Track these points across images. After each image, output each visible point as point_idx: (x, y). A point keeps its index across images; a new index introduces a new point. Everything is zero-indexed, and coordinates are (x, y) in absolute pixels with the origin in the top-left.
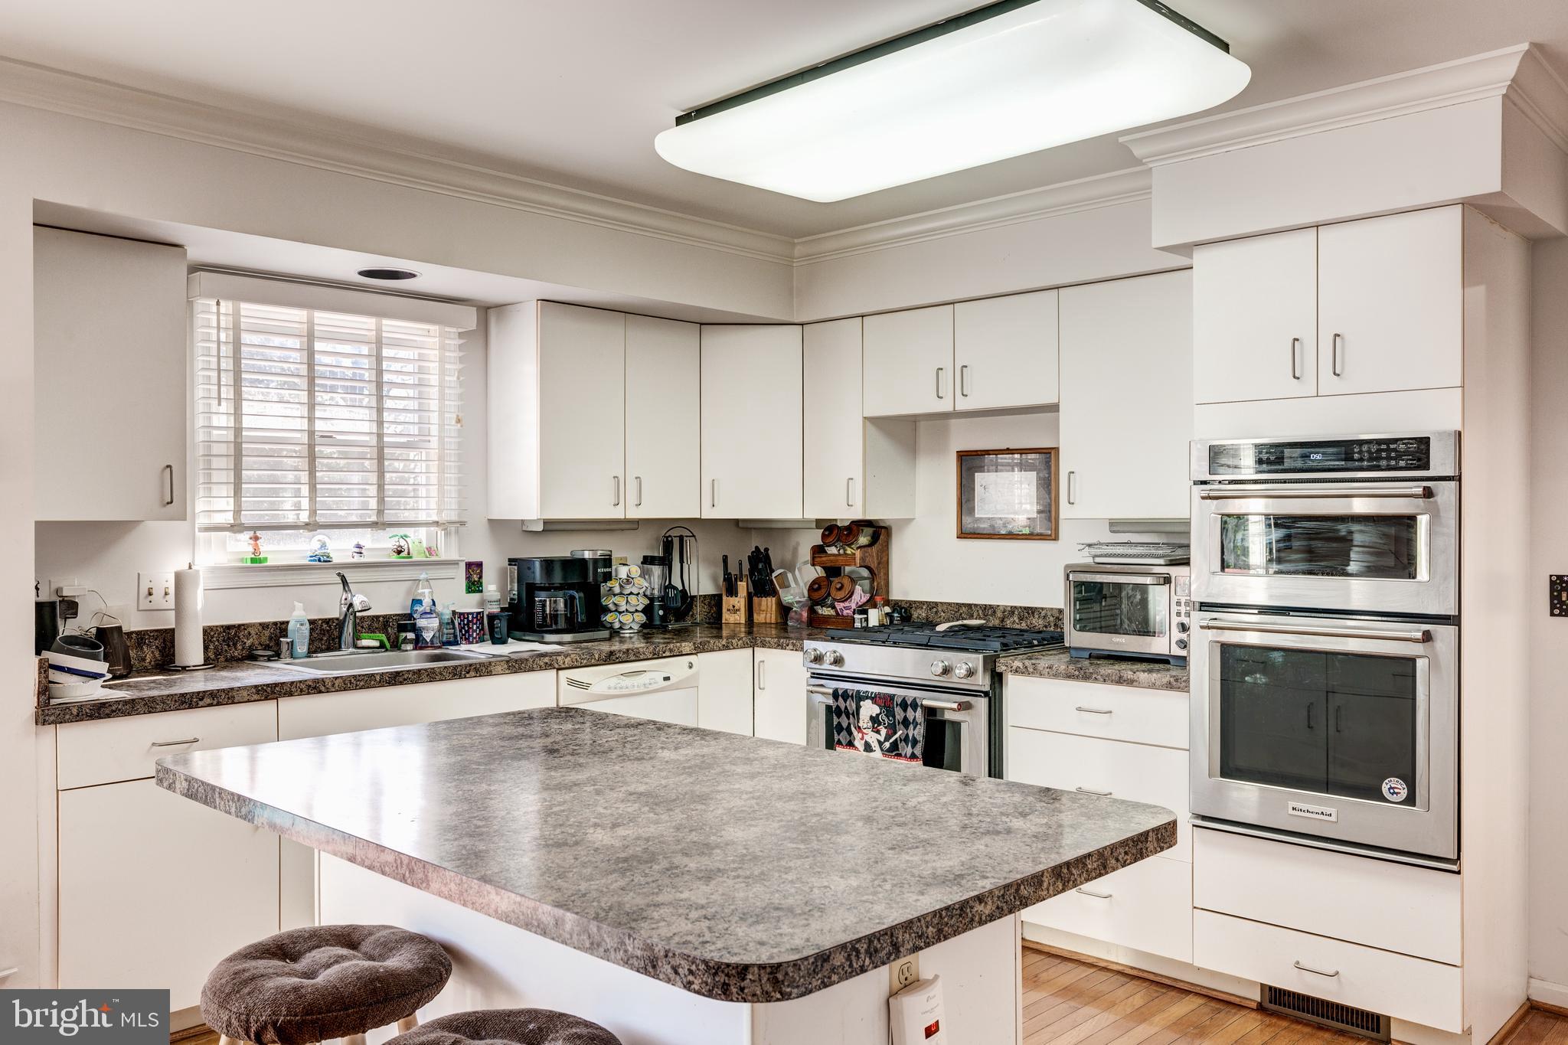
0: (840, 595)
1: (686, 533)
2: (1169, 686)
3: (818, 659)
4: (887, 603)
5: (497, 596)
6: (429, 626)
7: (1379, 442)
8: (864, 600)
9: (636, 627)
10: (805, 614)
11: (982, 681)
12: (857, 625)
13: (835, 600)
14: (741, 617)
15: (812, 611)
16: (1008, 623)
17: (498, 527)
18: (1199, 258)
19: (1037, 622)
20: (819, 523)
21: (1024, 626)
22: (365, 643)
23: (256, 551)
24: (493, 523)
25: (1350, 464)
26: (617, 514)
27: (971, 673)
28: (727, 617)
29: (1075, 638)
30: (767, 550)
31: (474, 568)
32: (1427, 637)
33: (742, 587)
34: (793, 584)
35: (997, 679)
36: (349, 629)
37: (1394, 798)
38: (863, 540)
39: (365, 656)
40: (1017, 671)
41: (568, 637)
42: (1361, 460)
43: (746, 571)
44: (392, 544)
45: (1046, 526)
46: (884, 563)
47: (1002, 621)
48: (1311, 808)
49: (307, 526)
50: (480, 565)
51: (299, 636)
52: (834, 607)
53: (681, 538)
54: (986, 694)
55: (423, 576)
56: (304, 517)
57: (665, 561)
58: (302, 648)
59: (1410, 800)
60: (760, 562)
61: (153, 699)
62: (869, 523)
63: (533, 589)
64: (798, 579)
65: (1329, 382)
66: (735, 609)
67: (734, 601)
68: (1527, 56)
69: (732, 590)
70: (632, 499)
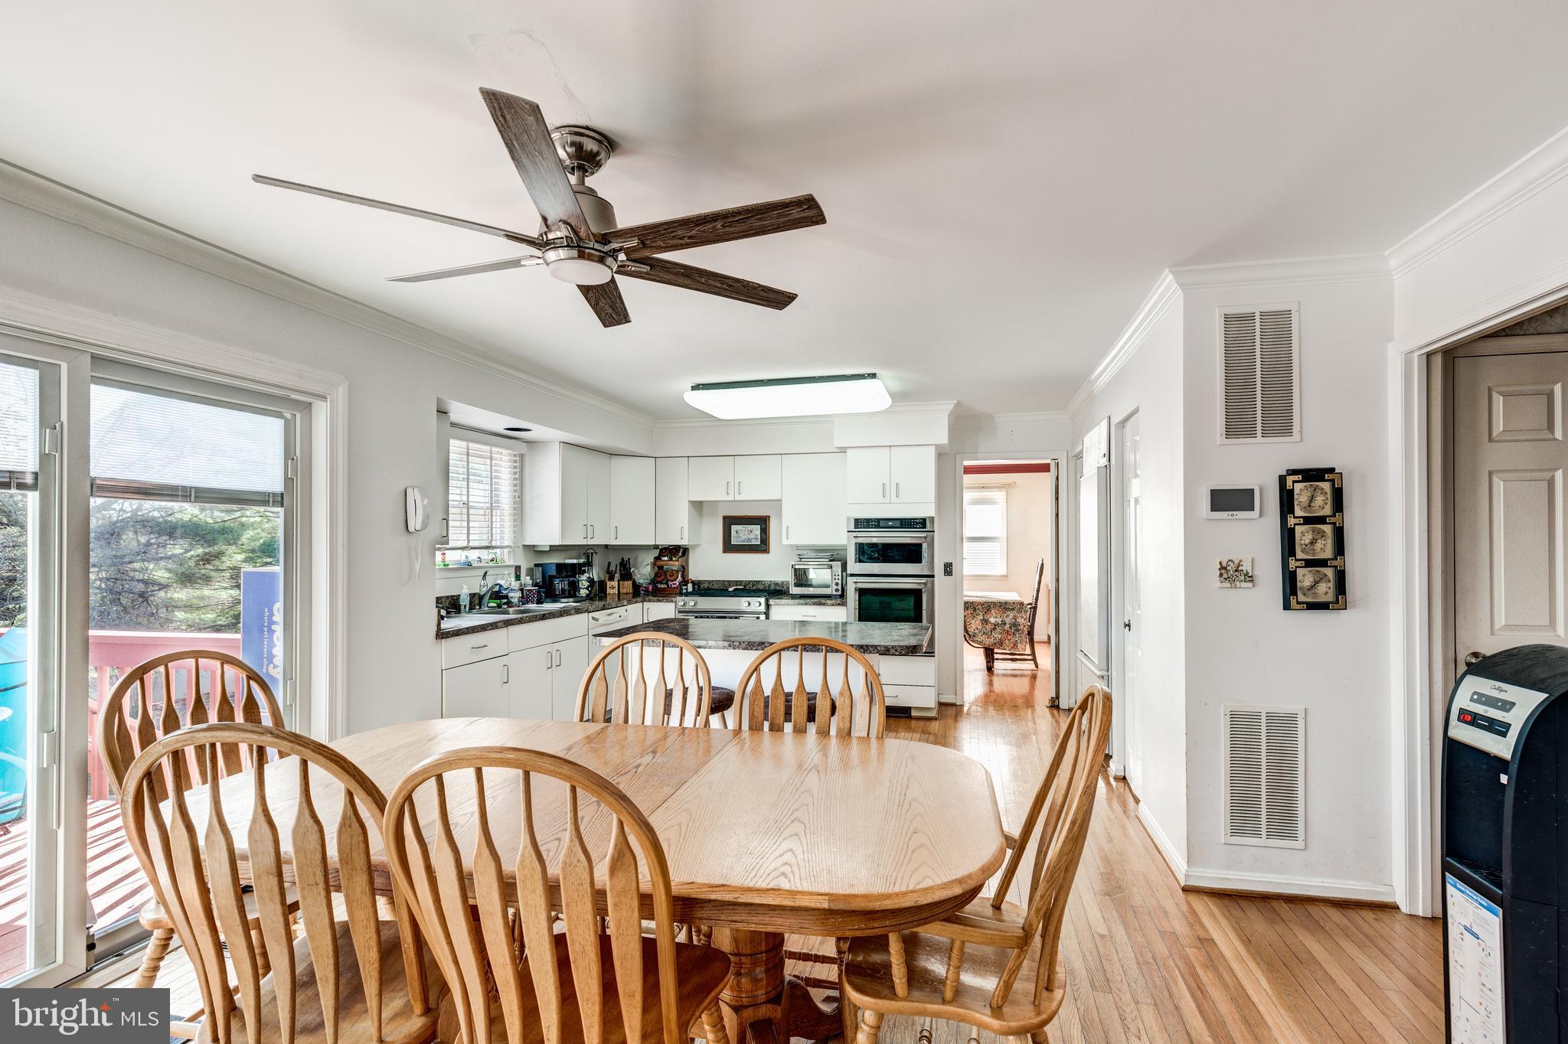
0: (672, 579)
1: (597, 551)
3: (685, 605)
4: (691, 582)
5: (531, 582)
7: (911, 519)
8: (682, 581)
9: (586, 596)
10: (650, 588)
11: (763, 608)
12: (684, 591)
13: (668, 580)
14: (615, 593)
15: (654, 587)
16: (747, 588)
17: (531, 549)
18: (851, 453)
21: (754, 588)
22: (493, 605)
23: (444, 561)
24: (525, 546)
25: (902, 526)
26: (585, 542)
28: (608, 590)
29: (794, 591)
30: (629, 559)
31: (518, 568)
32: (924, 583)
33: (617, 576)
34: (640, 576)
35: (768, 606)
36: (485, 598)
38: (678, 555)
39: (491, 610)
40: (776, 604)
41: (571, 600)
42: (905, 525)
43: (618, 570)
44: (490, 557)
46: (687, 565)
47: (745, 587)
49: (462, 549)
50: (520, 567)
51: (466, 602)
52: (667, 584)
53: (592, 554)
55: (506, 572)
56: (462, 544)
57: (590, 565)
58: (467, 607)
60: (625, 564)
61: (470, 628)
62: (679, 546)
63: (552, 578)
64: (644, 572)
65: (894, 499)
66: (612, 587)
67: (612, 583)
68: (956, 405)
69: (612, 579)
70: (590, 535)
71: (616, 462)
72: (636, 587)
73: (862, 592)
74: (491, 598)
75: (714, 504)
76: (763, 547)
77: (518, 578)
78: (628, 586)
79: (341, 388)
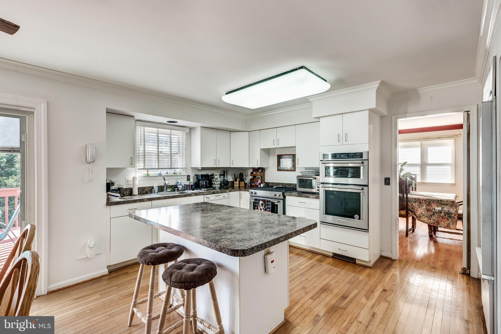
0: (256, 181)
1: (227, 170)
2: (316, 198)
3: (252, 193)
4: (264, 183)
5: (193, 181)
6: (180, 187)
7: (354, 153)
8: (260, 182)
9: (218, 187)
10: (249, 185)
11: (282, 197)
12: (259, 187)
13: (255, 182)
14: (238, 185)
15: (251, 184)
16: (286, 186)
17: (193, 168)
18: (321, 119)
19: (292, 186)
20: (252, 168)
21: (289, 187)
22: (168, 190)
23: (148, 173)
24: (191, 167)
25: (348, 157)
26: (215, 166)
27: (280, 196)
28: (235, 185)
29: (299, 189)
30: (242, 173)
32: (363, 189)
34: (247, 179)
35: (284, 197)
36: (165, 188)
37: (357, 218)
38: (260, 171)
39: (168, 193)
40: (288, 195)
41: (206, 189)
42: (350, 156)
43: (239, 177)
44: (173, 172)
45: (294, 169)
46: (264, 175)
48: (342, 220)
49: (157, 169)
50: (189, 176)
51: (156, 189)
52: (255, 183)
54: (282, 199)
55: (179, 178)
56: (157, 167)
57: (224, 175)
58: (156, 191)
59: (359, 219)
60: (241, 175)
61: (128, 201)
62: (261, 168)
63: (199, 180)
65: (345, 142)
66: (237, 184)
68: (380, 83)
69: (236, 180)
70: (218, 163)
71: (233, 135)
72: (246, 184)
73: (327, 193)
74: (169, 188)
75: (273, 150)
77: (188, 180)
78: (242, 184)
79: (43, 105)
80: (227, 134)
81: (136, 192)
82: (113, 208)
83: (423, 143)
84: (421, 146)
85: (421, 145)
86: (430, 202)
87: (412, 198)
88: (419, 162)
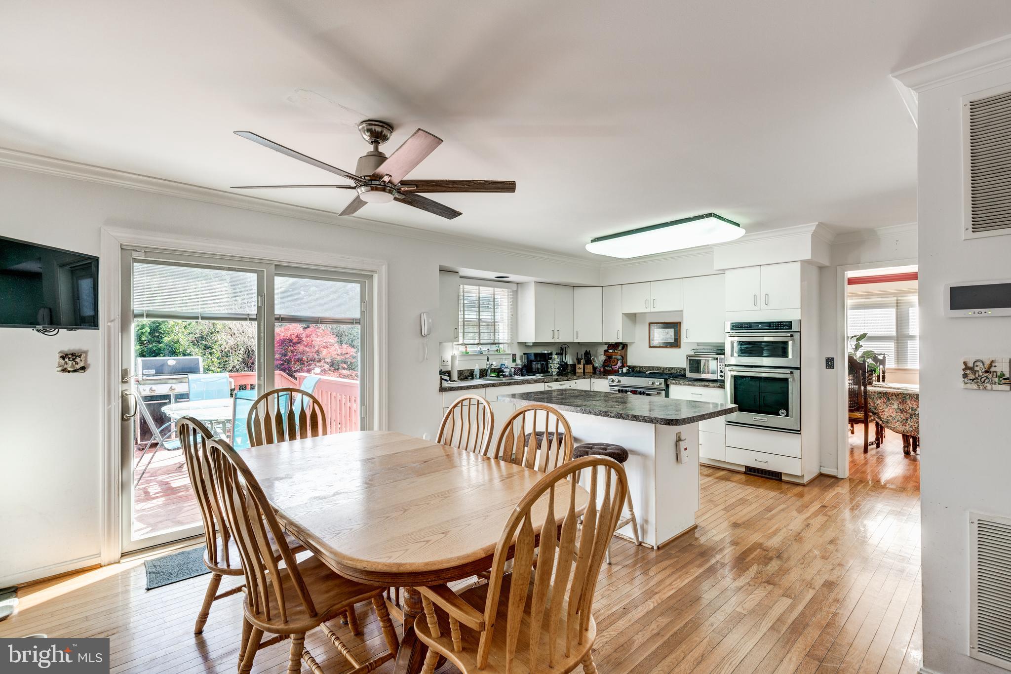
0: (614, 364)
1: (566, 346)
2: (719, 387)
3: (613, 381)
4: (627, 366)
5: (521, 363)
6: (507, 372)
7: (778, 322)
8: (621, 365)
9: (556, 373)
10: (602, 370)
11: (663, 386)
12: (620, 372)
13: (612, 365)
14: (582, 371)
15: (604, 369)
16: (665, 372)
17: (521, 344)
18: (727, 272)
19: (674, 372)
20: (606, 344)
21: (670, 372)
22: (492, 375)
23: (466, 351)
24: (519, 343)
25: (770, 328)
26: (553, 341)
27: (660, 384)
28: (577, 370)
29: (689, 375)
30: (590, 351)
31: (514, 355)
32: (792, 373)
33: (582, 361)
34: (597, 361)
35: (667, 386)
36: (489, 371)
37: (783, 415)
38: (620, 348)
39: (492, 378)
40: (674, 384)
41: (542, 375)
42: (773, 327)
43: (583, 357)
44: (496, 349)
46: (626, 355)
48: (760, 418)
49: (477, 344)
50: (515, 355)
51: (477, 373)
52: (611, 367)
53: (565, 347)
54: (665, 390)
55: (504, 358)
56: (477, 342)
57: (561, 354)
58: (478, 376)
59: (787, 415)
60: (587, 354)
61: (462, 387)
62: (621, 343)
63: (532, 361)
64: (599, 359)
65: (764, 306)
66: (580, 368)
67: (580, 366)
68: (818, 226)
69: (579, 363)
70: (557, 336)
71: (578, 291)
72: (595, 369)
73: (737, 379)
74: (491, 372)
75: (643, 314)
76: (675, 344)
77: (514, 361)
78: (589, 368)
79: (384, 267)
80: (569, 291)
81: (455, 376)
82: (447, 394)
83: (900, 300)
84: (896, 305)
85: (897, 303)
86: (905, 397)
87: (875, 392)
88: (894, 333)
